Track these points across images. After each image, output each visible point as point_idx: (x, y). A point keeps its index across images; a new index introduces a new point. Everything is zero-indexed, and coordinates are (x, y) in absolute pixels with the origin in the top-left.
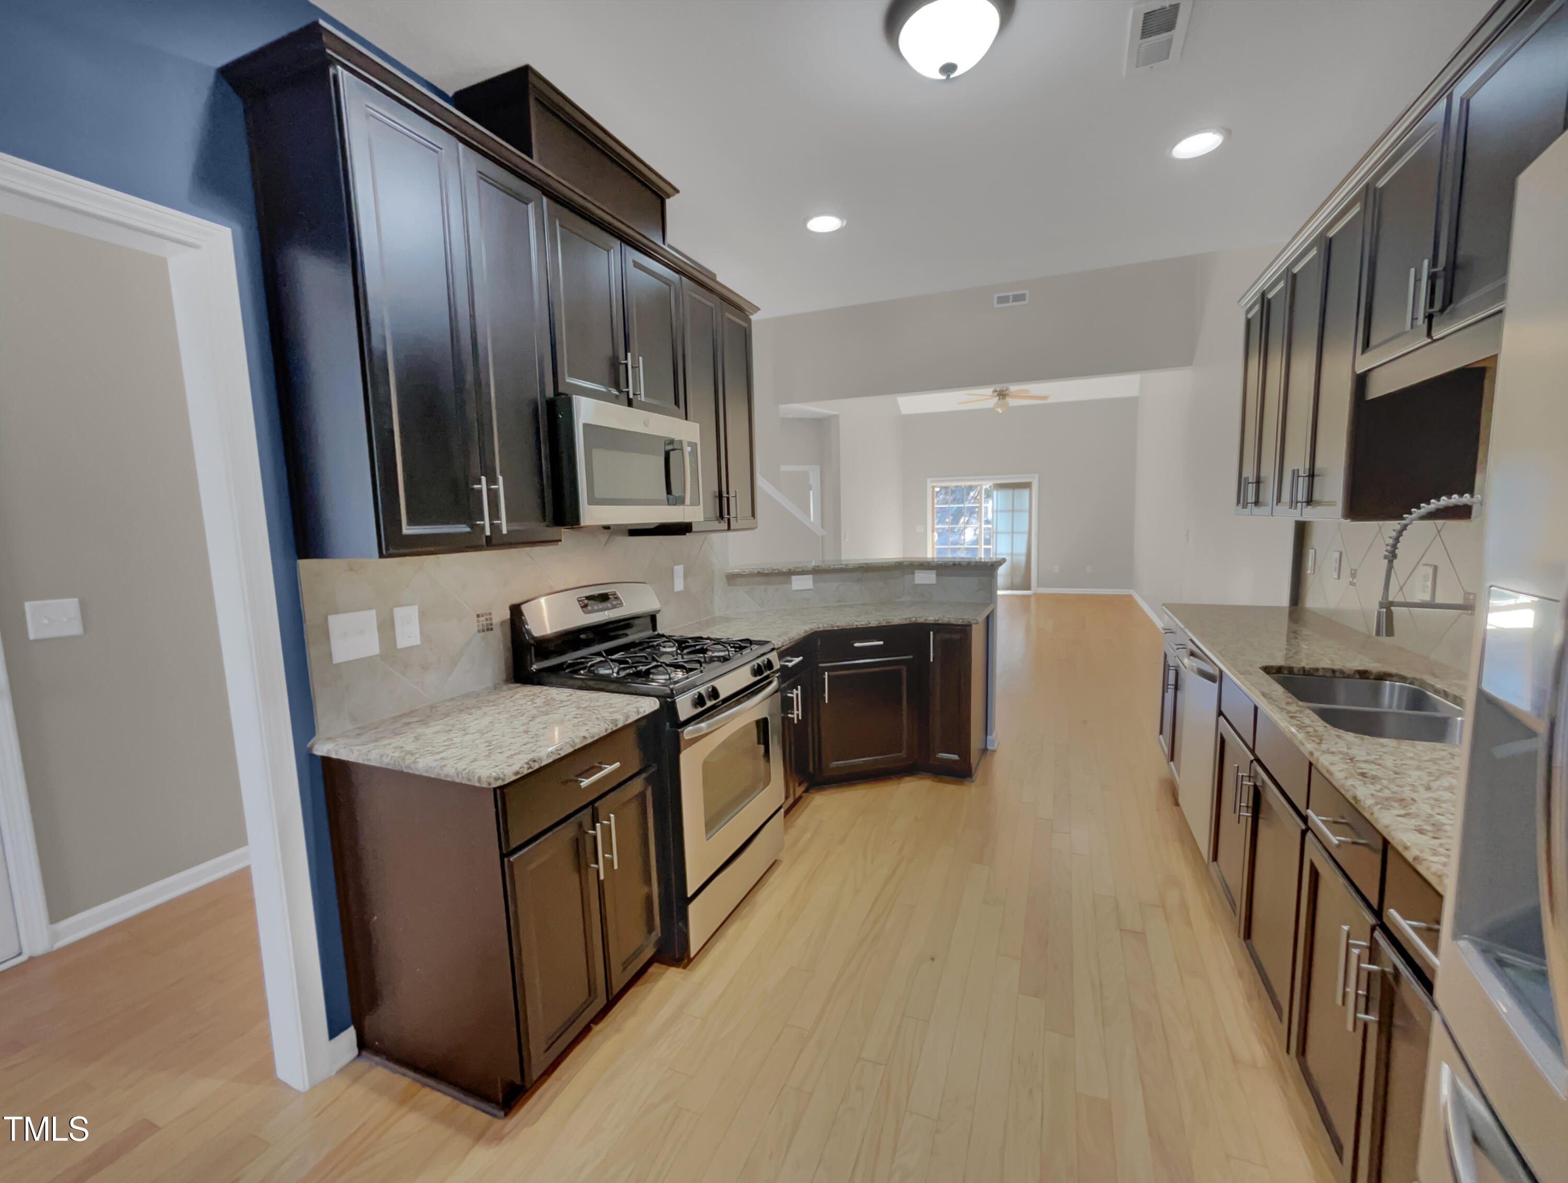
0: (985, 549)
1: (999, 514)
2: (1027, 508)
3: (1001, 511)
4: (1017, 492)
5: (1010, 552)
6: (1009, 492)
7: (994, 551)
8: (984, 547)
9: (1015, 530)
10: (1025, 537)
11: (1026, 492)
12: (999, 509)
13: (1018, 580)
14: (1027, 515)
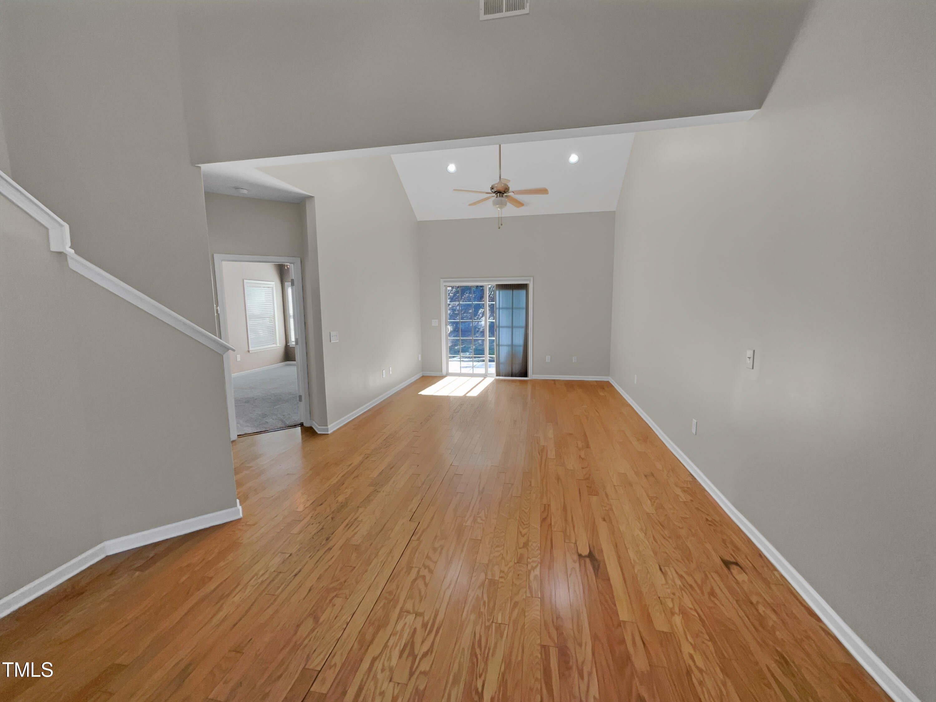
0: (489, 340)
1: (501, 311)
2: (524, 306)
3: (502, 308)
4: (516, 292)
5: (510, 343)
6: (509, 292)
7: (497, 343)
8: (488, 338)
9: (514, 325)
10: (522, 331)
11: (523, 292)
12: (501, 306)
13: (517, 368)
14: (524, 311)
